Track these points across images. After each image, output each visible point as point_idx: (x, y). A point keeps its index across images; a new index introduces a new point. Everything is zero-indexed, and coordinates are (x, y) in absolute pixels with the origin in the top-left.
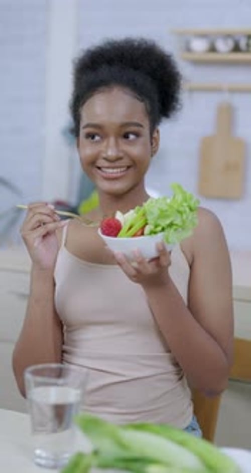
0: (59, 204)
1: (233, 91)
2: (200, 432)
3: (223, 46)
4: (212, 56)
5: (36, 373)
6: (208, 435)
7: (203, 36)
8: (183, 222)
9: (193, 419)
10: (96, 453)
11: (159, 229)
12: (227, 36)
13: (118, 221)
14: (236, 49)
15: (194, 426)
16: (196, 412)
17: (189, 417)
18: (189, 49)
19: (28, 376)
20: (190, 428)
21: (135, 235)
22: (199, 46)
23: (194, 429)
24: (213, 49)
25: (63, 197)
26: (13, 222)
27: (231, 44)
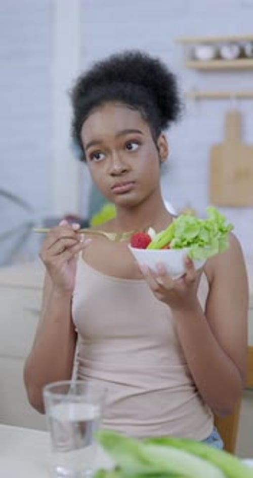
0: (71, 219)
1: (240, 98)
2: (220, 443)
3: (229, 53)
4: (218, 64)
5: (54, 390)
6: (229, 447)
7: (207, 43)
8: (210, 239)
9: (214, 430)
10: (117, 469)
11: (185, 243)
12: (232, 43)
13: (148, 236)
14: (242, 55)
15: (215, 437)
16: (216, 424)
17: (209, 428)
18: (194, 58)
19: (47, 394)
20: (211, 439)
21: (163, 248)
22: (205, 53)
23: (215, 440)
24: (218, 56)
25: (73, 210)
26: (24, 238)
27: (236, 50)
